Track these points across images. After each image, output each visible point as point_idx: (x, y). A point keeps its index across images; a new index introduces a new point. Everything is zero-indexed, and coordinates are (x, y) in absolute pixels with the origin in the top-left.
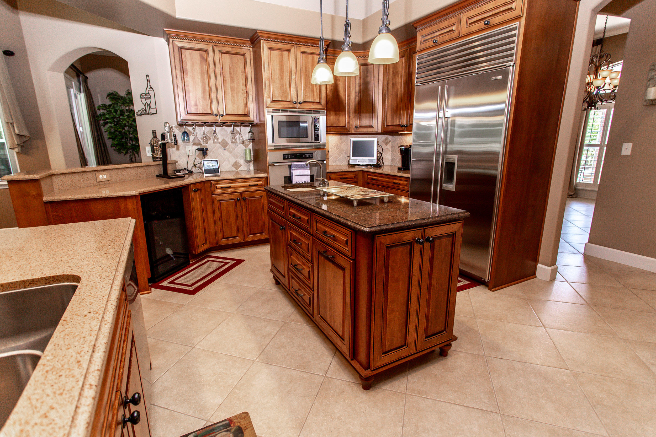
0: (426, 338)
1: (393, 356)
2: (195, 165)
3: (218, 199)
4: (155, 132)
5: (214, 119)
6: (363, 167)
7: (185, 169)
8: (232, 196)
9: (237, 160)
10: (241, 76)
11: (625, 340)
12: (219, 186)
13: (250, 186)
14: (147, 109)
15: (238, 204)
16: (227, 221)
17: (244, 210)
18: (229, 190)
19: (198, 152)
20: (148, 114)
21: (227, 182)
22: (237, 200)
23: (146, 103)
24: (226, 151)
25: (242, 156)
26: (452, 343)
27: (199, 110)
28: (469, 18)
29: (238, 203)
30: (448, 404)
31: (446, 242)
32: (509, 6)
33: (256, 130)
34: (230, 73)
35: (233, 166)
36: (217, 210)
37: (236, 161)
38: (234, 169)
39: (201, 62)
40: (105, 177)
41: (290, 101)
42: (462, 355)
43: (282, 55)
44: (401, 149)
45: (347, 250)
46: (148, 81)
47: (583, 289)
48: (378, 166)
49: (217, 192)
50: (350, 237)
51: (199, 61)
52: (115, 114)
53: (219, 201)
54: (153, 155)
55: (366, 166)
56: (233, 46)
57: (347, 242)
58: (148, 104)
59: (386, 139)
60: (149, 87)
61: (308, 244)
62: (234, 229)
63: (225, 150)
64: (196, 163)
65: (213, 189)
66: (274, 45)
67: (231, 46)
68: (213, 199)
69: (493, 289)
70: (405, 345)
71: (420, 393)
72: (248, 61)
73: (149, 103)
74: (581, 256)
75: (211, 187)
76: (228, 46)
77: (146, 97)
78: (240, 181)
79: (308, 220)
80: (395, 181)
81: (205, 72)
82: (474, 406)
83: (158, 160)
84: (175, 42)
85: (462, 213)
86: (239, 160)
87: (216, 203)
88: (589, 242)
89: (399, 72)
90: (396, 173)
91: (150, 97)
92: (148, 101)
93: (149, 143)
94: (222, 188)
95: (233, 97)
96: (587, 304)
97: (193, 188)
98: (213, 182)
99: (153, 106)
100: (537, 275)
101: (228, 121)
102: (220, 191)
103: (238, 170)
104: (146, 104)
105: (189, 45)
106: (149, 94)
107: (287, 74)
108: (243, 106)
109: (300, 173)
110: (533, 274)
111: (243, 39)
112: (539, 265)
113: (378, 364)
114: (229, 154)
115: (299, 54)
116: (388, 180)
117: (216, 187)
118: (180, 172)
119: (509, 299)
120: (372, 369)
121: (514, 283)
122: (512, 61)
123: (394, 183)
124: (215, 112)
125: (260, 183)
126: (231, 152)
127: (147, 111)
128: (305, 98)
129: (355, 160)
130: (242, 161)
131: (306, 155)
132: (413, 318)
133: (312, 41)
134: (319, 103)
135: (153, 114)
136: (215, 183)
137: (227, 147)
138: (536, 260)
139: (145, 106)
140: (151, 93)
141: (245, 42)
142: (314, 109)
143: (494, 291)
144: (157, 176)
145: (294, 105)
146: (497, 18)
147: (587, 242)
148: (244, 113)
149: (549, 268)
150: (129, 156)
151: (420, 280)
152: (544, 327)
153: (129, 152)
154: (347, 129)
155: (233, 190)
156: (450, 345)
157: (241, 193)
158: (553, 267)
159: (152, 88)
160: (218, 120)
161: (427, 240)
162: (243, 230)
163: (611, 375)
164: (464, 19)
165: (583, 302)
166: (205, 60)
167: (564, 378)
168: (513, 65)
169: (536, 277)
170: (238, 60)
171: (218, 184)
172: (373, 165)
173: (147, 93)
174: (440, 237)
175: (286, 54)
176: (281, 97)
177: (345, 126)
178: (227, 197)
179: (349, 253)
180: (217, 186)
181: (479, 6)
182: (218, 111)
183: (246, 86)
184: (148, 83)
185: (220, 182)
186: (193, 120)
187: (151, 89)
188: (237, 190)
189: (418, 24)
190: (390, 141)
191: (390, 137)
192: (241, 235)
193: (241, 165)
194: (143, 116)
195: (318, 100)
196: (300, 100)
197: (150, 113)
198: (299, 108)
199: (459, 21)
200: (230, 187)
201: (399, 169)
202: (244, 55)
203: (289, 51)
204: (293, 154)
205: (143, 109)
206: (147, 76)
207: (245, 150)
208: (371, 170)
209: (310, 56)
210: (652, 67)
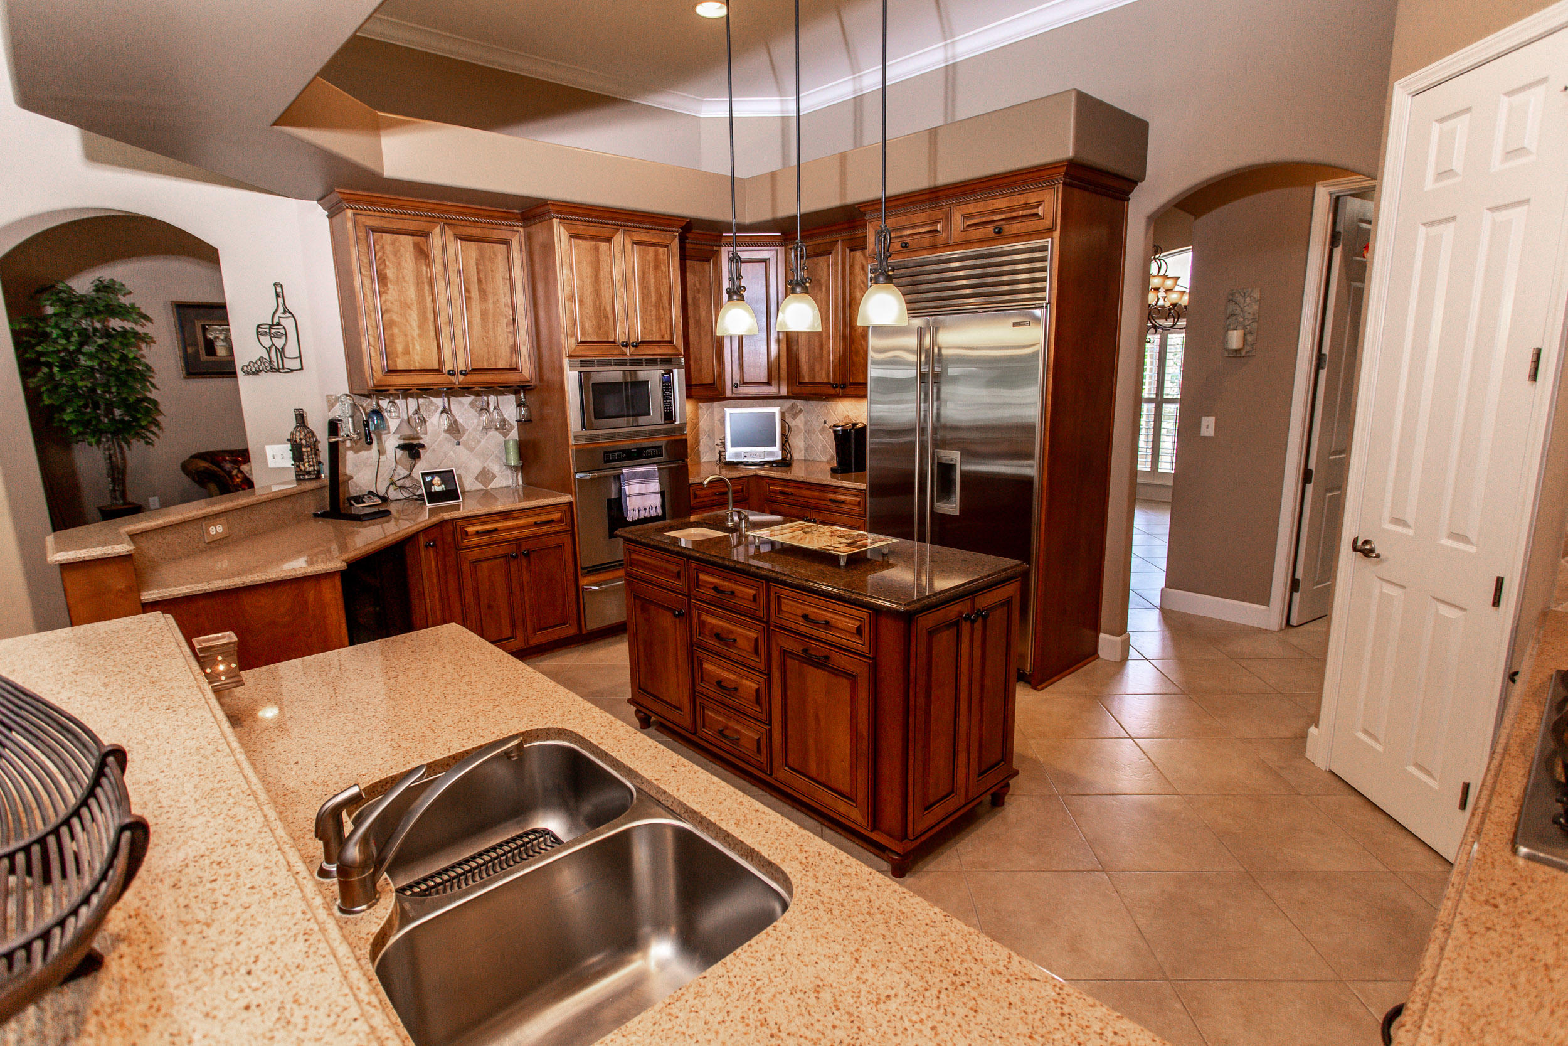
0: (979, 776)
1: (939, 811)
2: (393, 483)
3: (470, 558)
4: (302, 415)
5: (448, 381)
6: (753, 468)
7: (370, 493)
8: (500, 550)
9: (485, 465)
10: (503, 288)
11: (1242, 740)
12: (471, 529)
13: (536, 524)
14: (274, 358)
15: (513, 565)
16: (490, 607)
17: (526, 578)
18: (494, 536)
19: (400, 453)
20: (278, 370)
21: (488, 519)
22: (508, 558)
23: (273, 344)
24: (461, 447)
25: (496, 456)
26: (1010, 782)
27: (414, 362)
28: (966, 217)
29: (511, 564)
30: (1031, 873)
31: (999, 615)
32: (1034, 211)
33: (533, 398)
34: (479, 281)
35: (476, 479)
36: (468, 582)
37: (484, 468)
38: (480, 486)
39: (416, 259)
40: (220, 528)
41: (614, 342)
42: (1025, 799)
43: (597, 249)
44: (835, 432)
45: (861, 645)
46: (278, 296)
47: (1171, 669)
48: (785, 463)
49: (467, 544)
50: (867, 621)
51: (413, 258)
52: (64, 342)
53: (473, 563)
54: (298, 467)
55: (761, 464)
56: (483, 225)
57: (859, 631)
58: (276, 348)
59: (793, 406)
60: (281, 309)
61: (756, 640)
62: (506, 622)
63: (459, 444)
64: (395, 479)
65: (459, 537)
66: (581, 228)
67: (479, 225)
68: (459, 561)
69: (1039, 687)
70: (952, 792)
71: (984, 865)
72: (516, 255)
73: (280, 347)
74: (1157, 611)
75: (454, 534)
76: (473, 224)
77: (273, 331)
78: (515, 515)
79: (754, 596)
80: (833, 496)
81: (425, 280)
82: (1067, 868)
83: (312, 476)
84: (359, 217)
85: (1017, 566)
86: (490, 464)
87: (466, 567)
88: (1166, 586)
89: (823, 280)
90: (828, 479)
91: (283, 331)
92: (279, 343)
93: (288, 440)
94: (478, 533)
95: (487, 332)
96: (1183, 693)
97: (422, 541)
98: (459, 523)
99: (291, 350)
100: (1100, 653)
101: (475, 383)
102: (474, 541)
103: (489, 487)
104: (273, 349)
105: (390, 222)
106: (278, 324)
107: (606, 286)
108: (508, 350)
109: (640, 489)
110: (1094, 653)
111: (504, 210)
112: (1102, 635)
113: (921, 827)
114: (467, 452)
115: (629, 245)
116: (817, 494)
117: (466, 532)
118: (364, 502)
119: (1068, 699)
120: (911, 837)
121: (1068, 671)
122: (1044, 299)
123: (831, 500)
124: (448, 366)
125: (557, 516)
126: (471, 449)
127: (275, 364)
128: (643, 334)
129: (737, 455)
130: (496, 468)
131: (649, 451)
132: (962, 745)
133: (654, 220)
134: (671, 342)
135: (292, 371)
136: (464, 523)
137: (464, 438)
138: (1096, 628)
139: (269, 352)
140: (288, 323)
141: (509, 215)
142: (660, 355)
143: (1042, 689)
144: (316, 515)
145: (624, 348)
146: (1015, 226)
147: (1163, 586)
148: (511, 365)
149: (1119, 639)
150: (105, 450)
151: (970, 680)
152: (1131, 737)
153: (104, 440)
154: (716, 389)
155: (502, 535)
156: (1007, 785)
157: (518, 541)
158: (1124, 636)
159: (290, 313)
160: (454, 384)
161: (979, 614)
162: (524, 622)
163: (1234, 793)
164: (957, 217)
165: (1176, 690)
166: (423, 254)
167: (1176, 807)
168: (1046, 307)
169: (1098, 657)
170: (495, 253)
171: (469, 525)
172: (774, 462)
173: (276, 320)
174: (991, 609)
175: (603, 246)
176: (598, 334)
177: (713, 384)
178: (490, 551)
179: (864, 648)
180: (467, 529)
181: (982, 200)
182: (455, 362)
183: (513, 309)
184: (281, 300)
185: (475, 521)
186: (401, 385)
187: (288, 315)
188: (511, 535)
189: (870, 208)
190: (801, 411)
191: (800, 404)
192: (520, 634)
193: (494, 476)
194: (262, 374)
195: (667, 338)
196: (633, 339)
197: (283, 368)
198: (631, 355)
199: (948, 218)
200: (495, 530)
201: (834, 471)
202: (507, 243)
203: (608, 240)
204: (624, 451)
205: (261, 359)
206: (275, 284)
207: (506, 443)
208: (772, 474)
209: (651, 249)
210: (1230, 297)
